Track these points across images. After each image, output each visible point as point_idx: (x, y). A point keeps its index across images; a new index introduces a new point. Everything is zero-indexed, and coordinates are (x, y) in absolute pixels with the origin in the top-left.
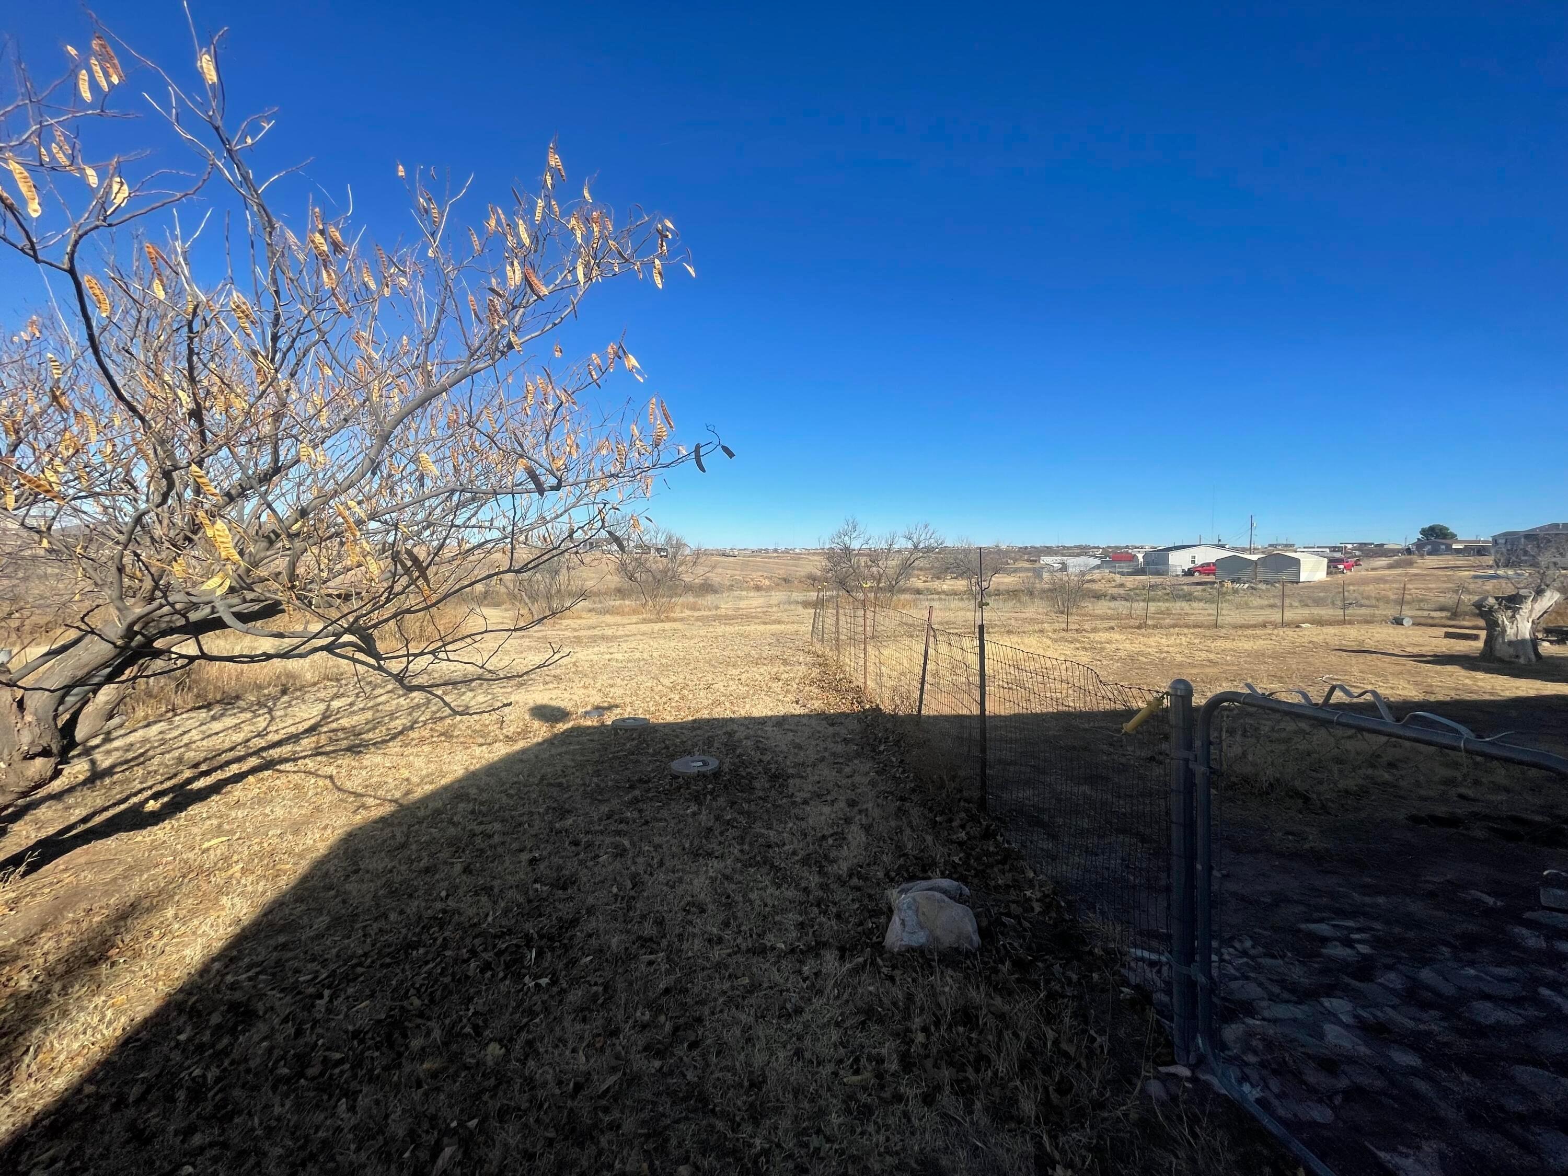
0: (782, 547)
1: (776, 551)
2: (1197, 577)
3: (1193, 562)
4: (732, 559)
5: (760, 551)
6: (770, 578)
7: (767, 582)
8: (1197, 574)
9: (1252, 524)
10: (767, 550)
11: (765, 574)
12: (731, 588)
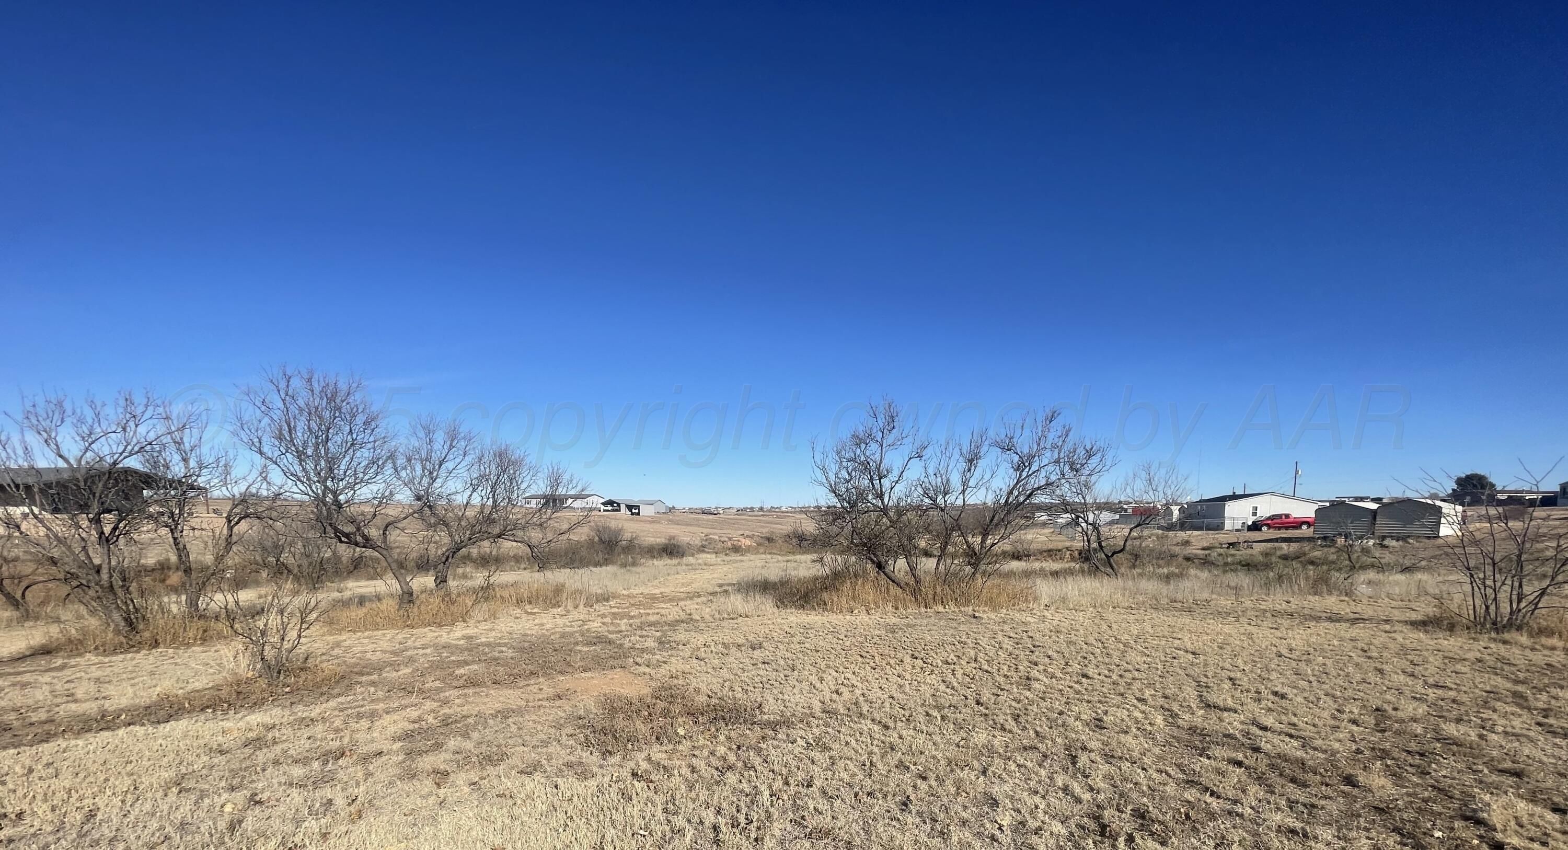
0: (767, 506)
1: (761, 509)
2: (1266, 533)
3: (1254, 514)
4: (711, 517)
5: (745, 509)
6: (751, 537)
7: (748, 542)
8: (1265, 528)
9: (1297, 472)
10: (752, 509)
11: (747, 533)
12: (702, 549)
